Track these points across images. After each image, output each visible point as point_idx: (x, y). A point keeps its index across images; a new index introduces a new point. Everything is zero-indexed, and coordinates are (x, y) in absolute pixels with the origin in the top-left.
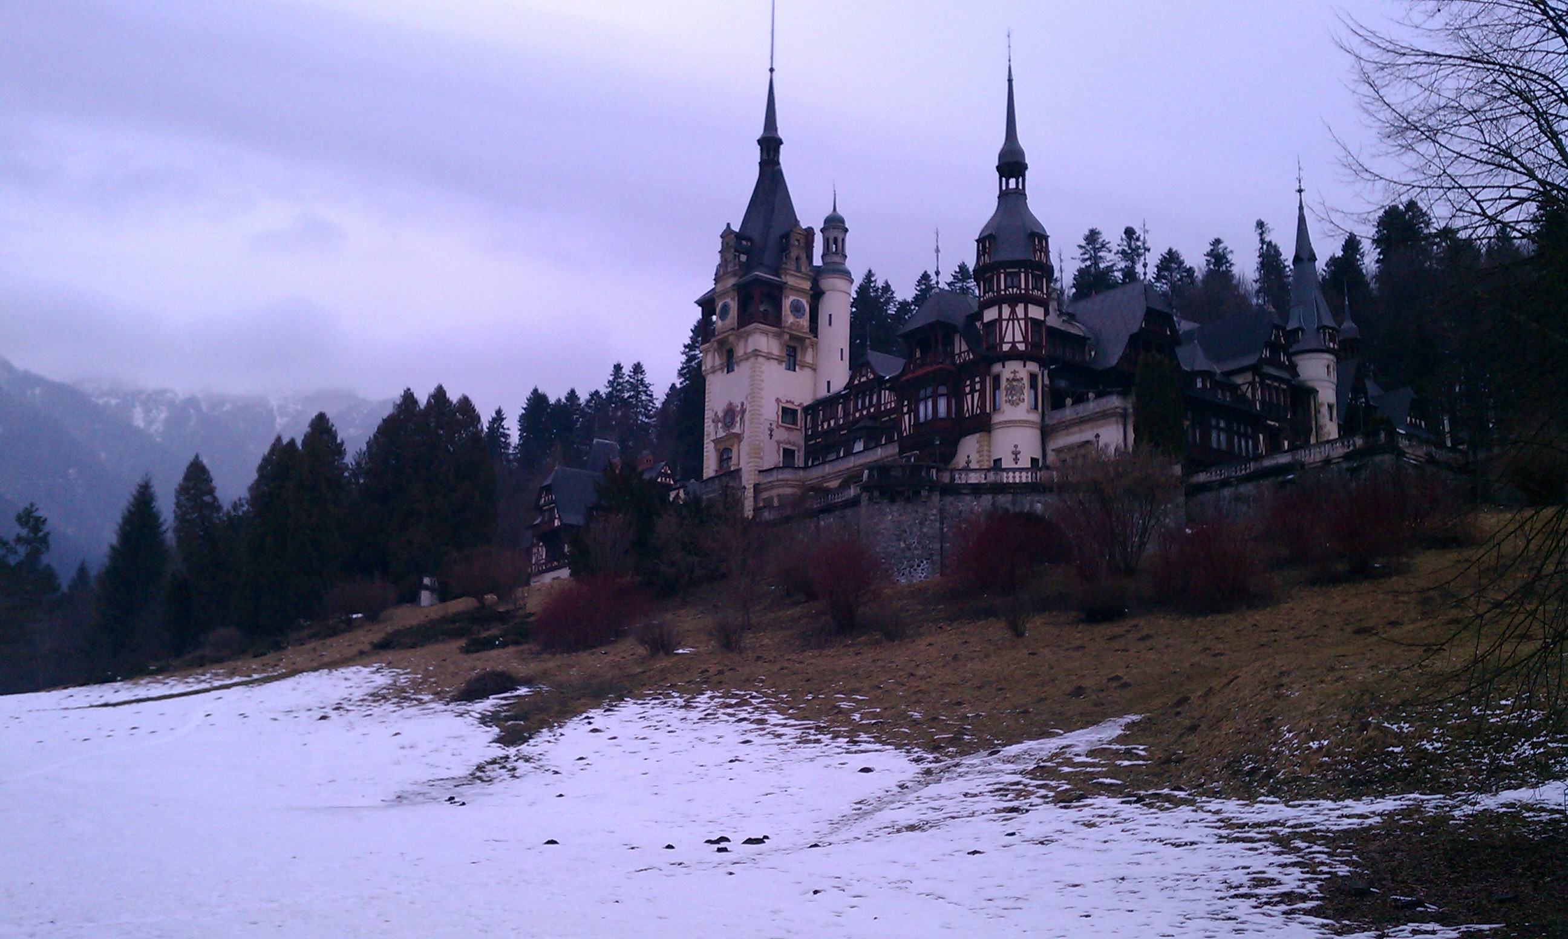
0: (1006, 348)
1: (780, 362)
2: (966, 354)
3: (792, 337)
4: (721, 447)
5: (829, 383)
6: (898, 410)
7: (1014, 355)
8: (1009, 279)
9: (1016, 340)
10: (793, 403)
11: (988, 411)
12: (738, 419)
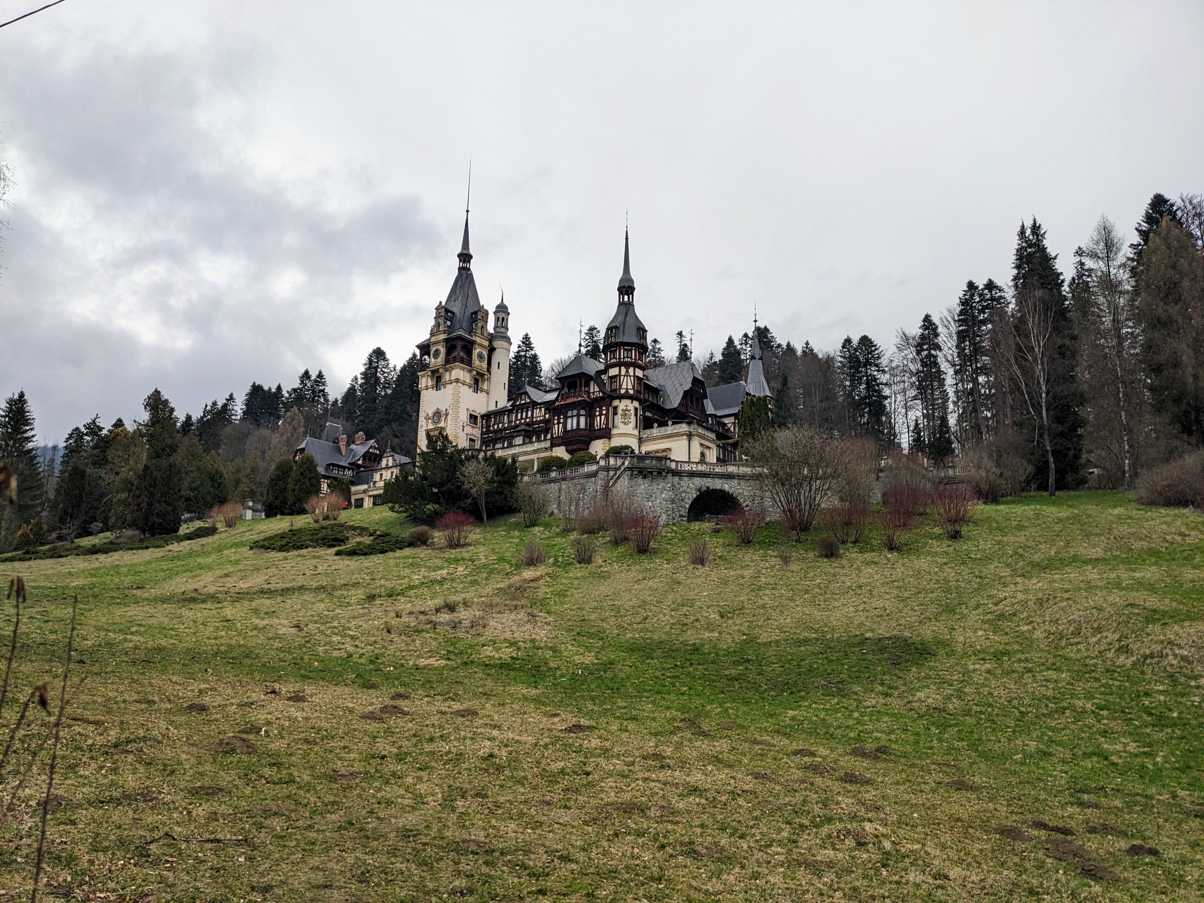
1: (470, 387)
2: (598, 393)
3: (478, 373)
4: (430, 435)
5: (496, 402)
6: (549, 421)
7: (627, 396)
8: (625, 353)
9: (628, 388)
10: (475, 412)
11: (610, 427)
12: (443, 419)
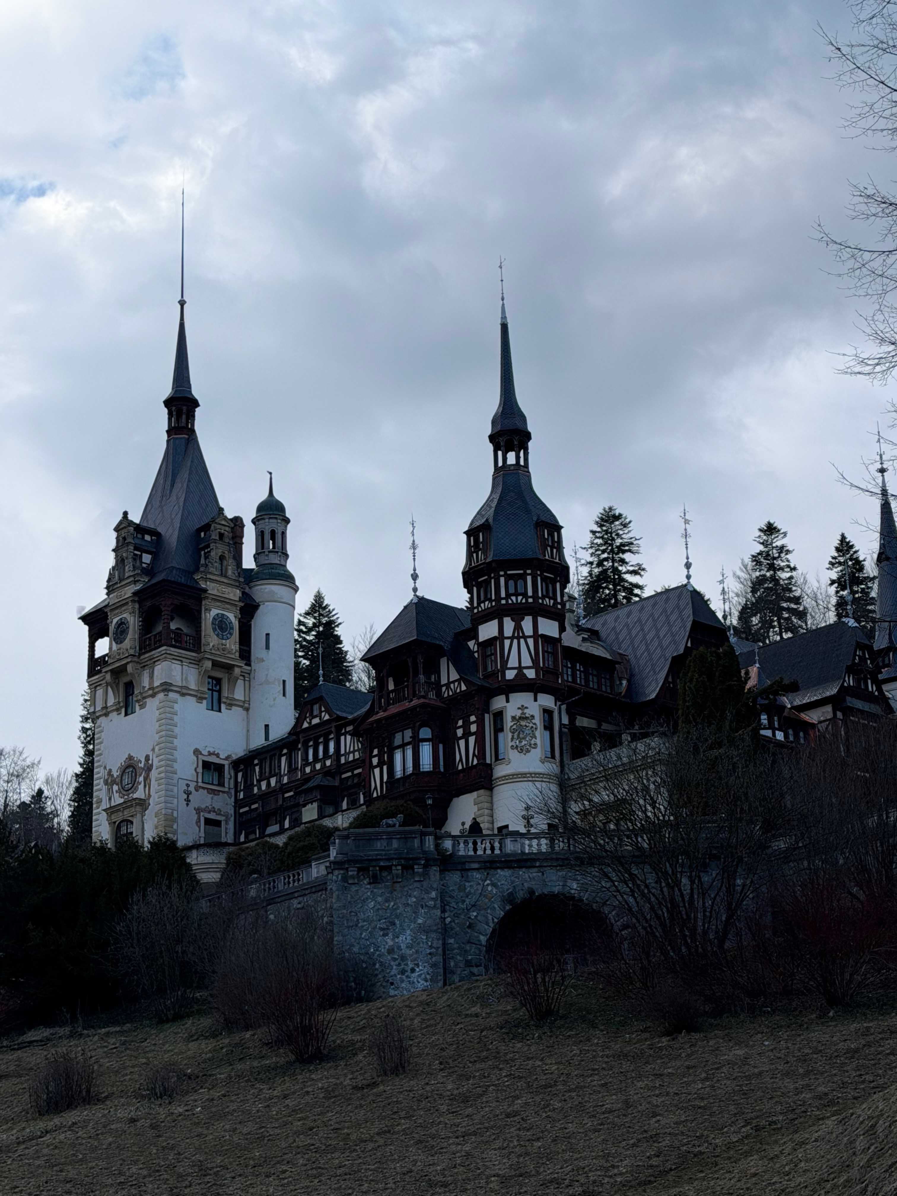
0: (510, 675)
1: (200, 699)
2: (456, 684)
3: (216, 664)
4: (118, 818)
5: (267, 726)
6: (364, 763)
7: (521, 685)
8: (511, 583)
9: (523, 665)
10: (218, 755)
11: (488, 761)
12: (141, 779)
